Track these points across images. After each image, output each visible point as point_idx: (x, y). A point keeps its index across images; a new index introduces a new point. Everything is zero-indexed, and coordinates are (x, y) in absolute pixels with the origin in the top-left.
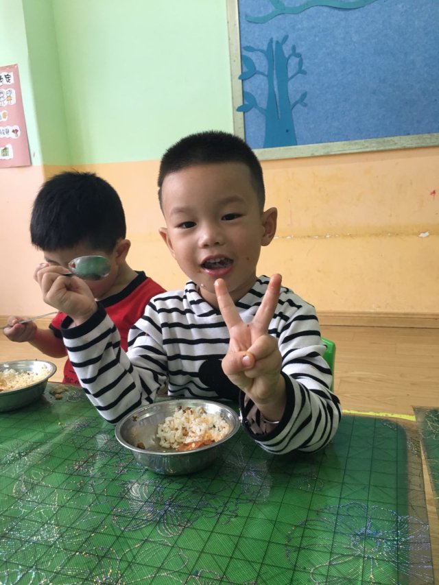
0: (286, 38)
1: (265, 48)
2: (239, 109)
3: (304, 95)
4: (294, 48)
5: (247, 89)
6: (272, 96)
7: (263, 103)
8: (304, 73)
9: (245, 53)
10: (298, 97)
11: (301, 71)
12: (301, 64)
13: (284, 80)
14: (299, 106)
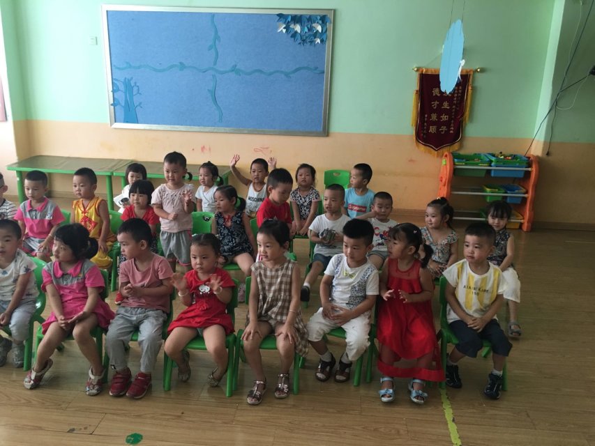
0: (132, 78)
1: (123, 80)
2: (112, 105)
3: (140, 103)
4: (135, 83)
5: (116, 96)
6: (126, 101)
7: (123, 104)
8: (140, 94)
9: (114, 81)
10: (138, 103)
11: (138, 93)
12: (138, 90)
13: (132, 96)
14: (138, 107)
